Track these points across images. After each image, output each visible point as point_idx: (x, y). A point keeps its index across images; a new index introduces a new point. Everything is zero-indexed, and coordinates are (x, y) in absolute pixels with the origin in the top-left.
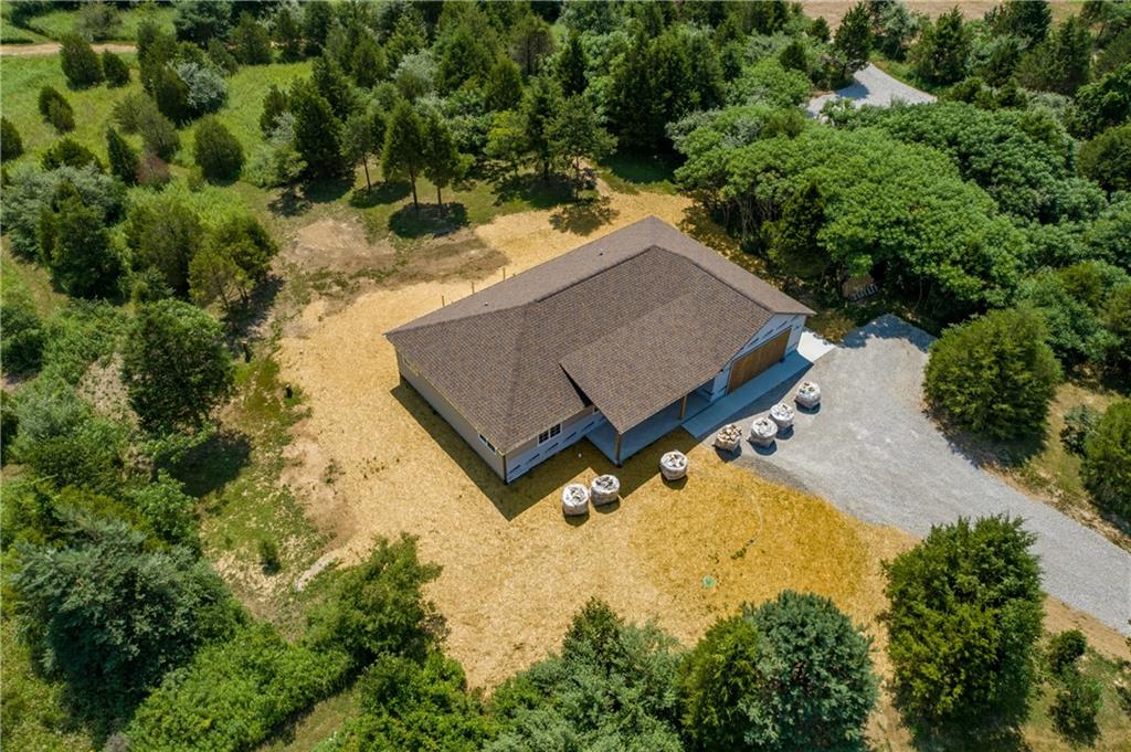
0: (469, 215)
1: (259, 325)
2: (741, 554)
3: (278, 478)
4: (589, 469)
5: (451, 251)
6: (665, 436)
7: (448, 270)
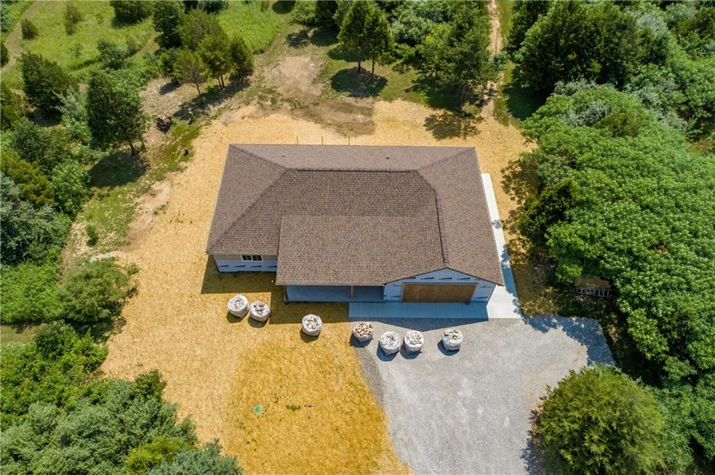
0: (383, 91)
1: (214, 106)
2: (294, 408)
3: (139, 197)
4: (270, 293)
5: (348, 109)
6: (333, 303)
7: (335, 121)
